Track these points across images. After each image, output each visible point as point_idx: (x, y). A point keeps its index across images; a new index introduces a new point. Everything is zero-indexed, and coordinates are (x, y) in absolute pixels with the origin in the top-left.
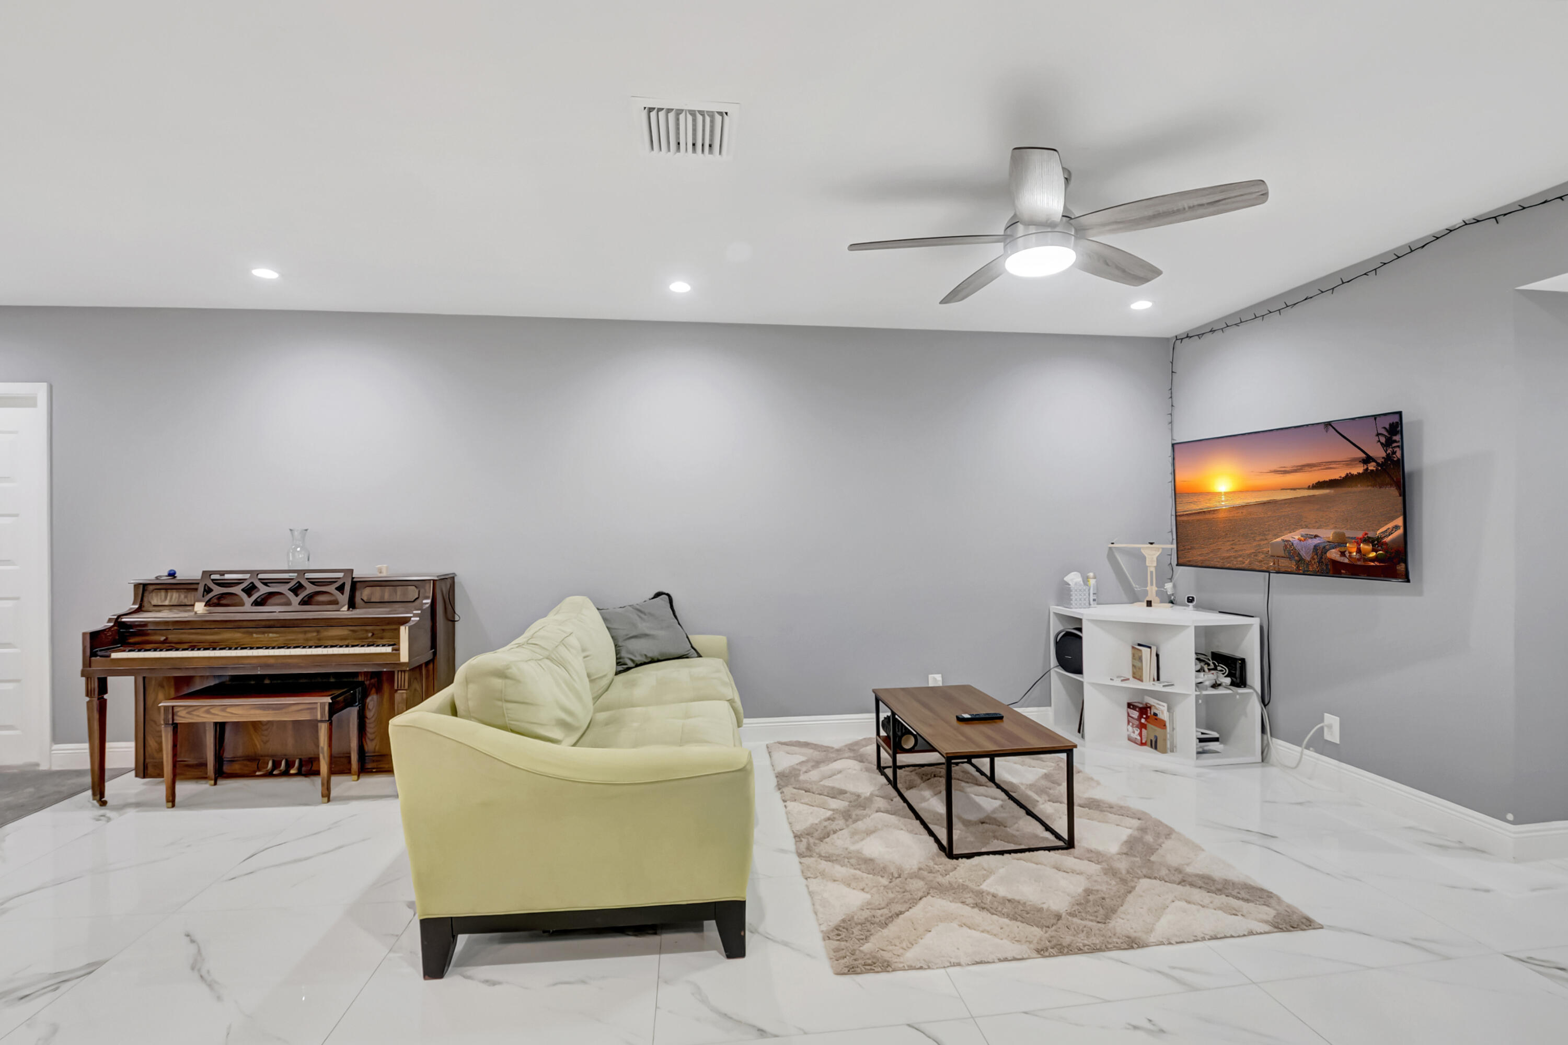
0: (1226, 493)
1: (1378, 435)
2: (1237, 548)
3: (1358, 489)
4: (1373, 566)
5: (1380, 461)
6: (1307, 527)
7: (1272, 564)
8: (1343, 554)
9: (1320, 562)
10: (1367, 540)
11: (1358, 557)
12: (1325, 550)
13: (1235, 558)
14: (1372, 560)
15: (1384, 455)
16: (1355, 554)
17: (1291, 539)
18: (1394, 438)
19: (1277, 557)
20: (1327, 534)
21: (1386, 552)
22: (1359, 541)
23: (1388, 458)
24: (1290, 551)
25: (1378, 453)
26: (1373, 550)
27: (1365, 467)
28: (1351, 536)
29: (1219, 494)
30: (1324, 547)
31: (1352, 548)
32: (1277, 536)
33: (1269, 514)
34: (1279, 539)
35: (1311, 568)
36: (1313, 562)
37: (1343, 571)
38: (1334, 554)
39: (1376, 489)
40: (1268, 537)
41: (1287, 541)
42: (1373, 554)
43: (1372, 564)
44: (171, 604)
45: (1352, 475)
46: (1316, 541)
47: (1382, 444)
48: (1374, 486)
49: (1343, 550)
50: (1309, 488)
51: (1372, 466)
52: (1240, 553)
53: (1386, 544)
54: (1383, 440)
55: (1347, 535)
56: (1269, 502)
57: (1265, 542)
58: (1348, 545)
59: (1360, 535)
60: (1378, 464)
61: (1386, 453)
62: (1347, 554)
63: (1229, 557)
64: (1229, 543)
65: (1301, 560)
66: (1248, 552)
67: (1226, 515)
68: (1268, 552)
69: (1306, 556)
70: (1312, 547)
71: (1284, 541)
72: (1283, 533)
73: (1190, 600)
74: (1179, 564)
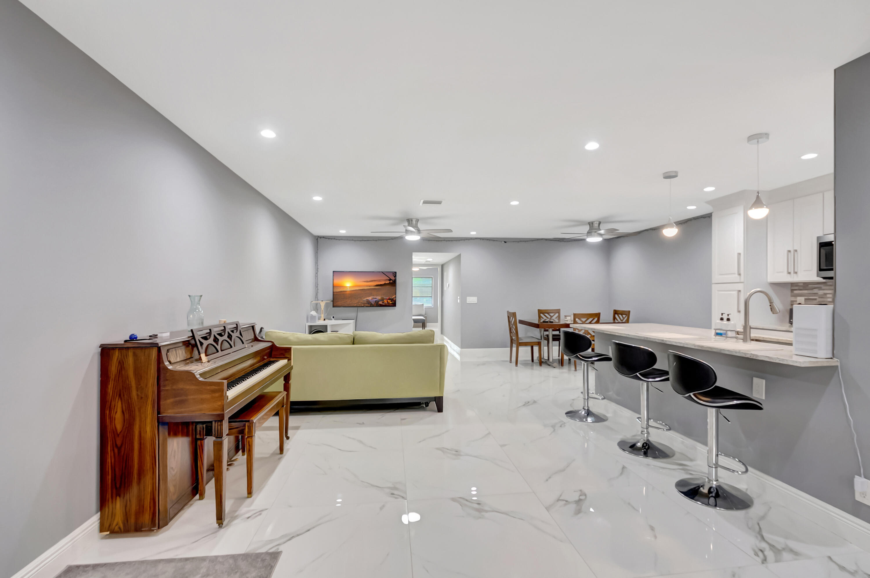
0: (349, 287)
1: (392, 275)
2: (352, 301)
3: (387, 287)
6: (373, 296)
8: (383, 303)
10: (389, 299)
11: (387, 303)
12: (378, 302)
13: (352, 304)
14: (391, 304)
19: (365, 303)
20: (379, 298)
22: (387, 299)
23: (394, 280)
24: (368, 302)
25: (392, 279)
26: (391, 302)
27: (388, 282)
31: (386, 301)
32: (365, 298)
33: (363, 292)
34: (365, 299)
38: (381, 303)
39: (392, 287)
42: (391, 303)
45: (386, 283)
46: (376, 299)
48: (391, 286)
49: (383, 301)
50: (374, 286)
51: (391, 281)
55: (384, 298)
56: (362, 290)
57: (361, 300)
59: (388, 298)
62: (384, 303)
63: (350, 304)
65: (371, 304)
66: (356, 302)
67: (349, 292)
68: (362, 302)
69: (373, 303)
70: (375, 301)
71: (366, 299)
72: (366, 297)
73: (333, 317)
74: (333, 306)
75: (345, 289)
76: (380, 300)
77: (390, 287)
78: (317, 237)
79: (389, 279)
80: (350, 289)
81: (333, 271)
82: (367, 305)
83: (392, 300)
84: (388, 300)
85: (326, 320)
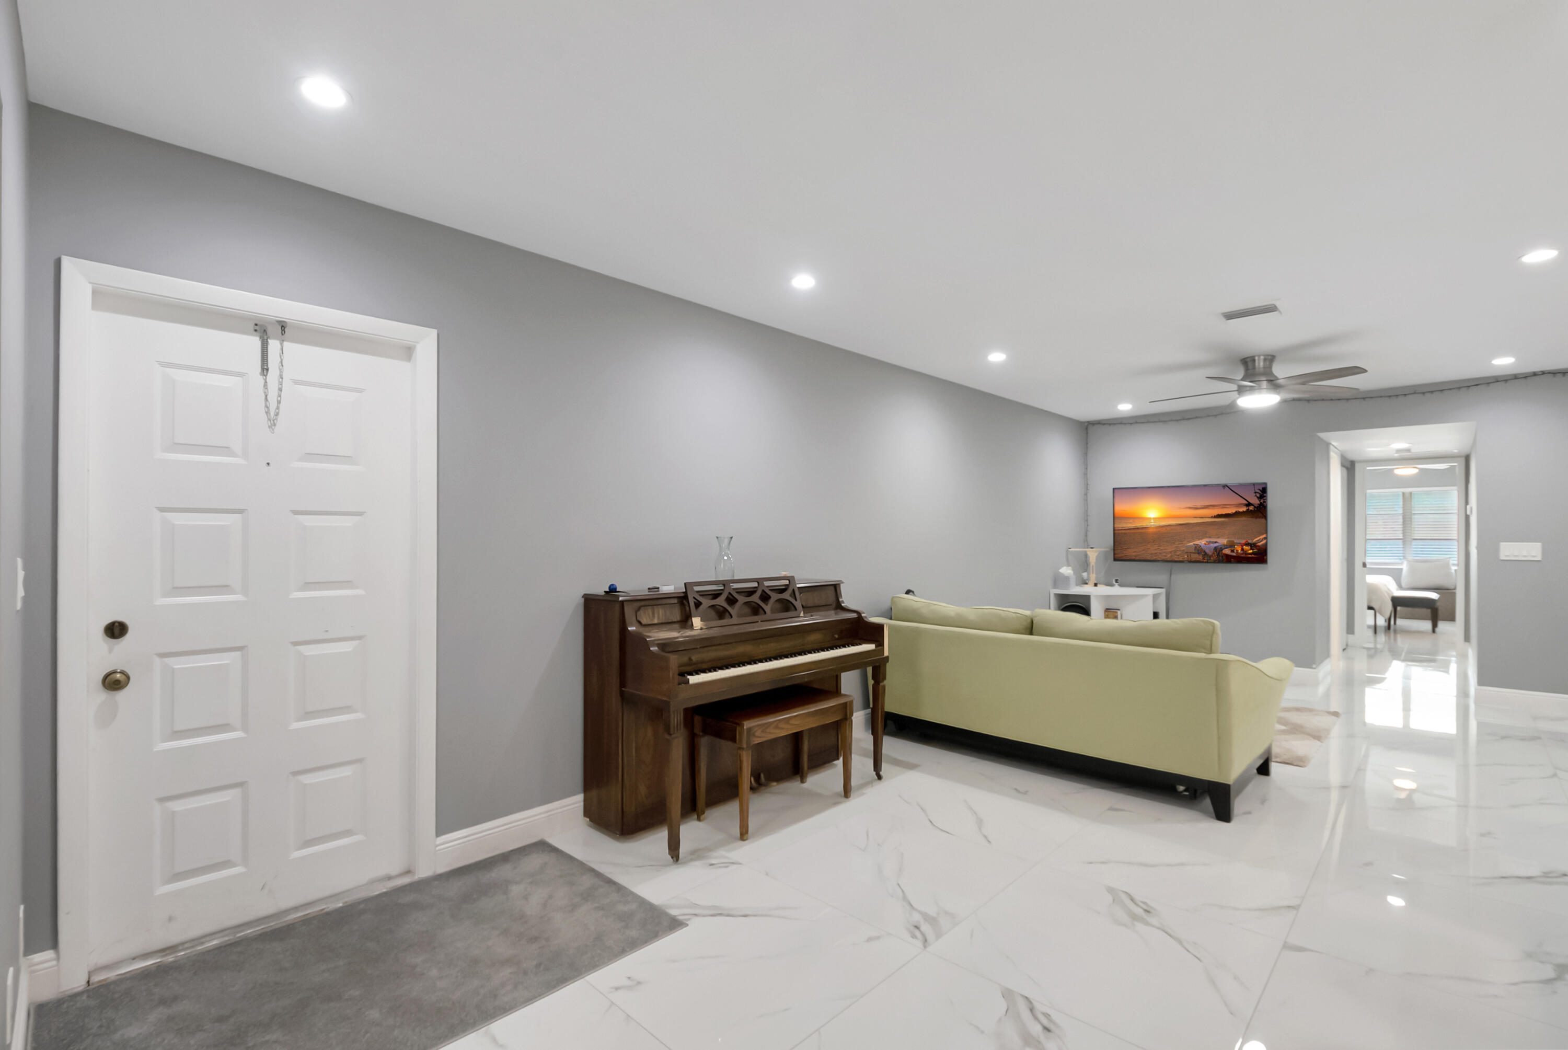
0: (1154, 518)
1: (1255, 492)
2: (1162, 548)
4: (1250, 557)
5: (1256, 506)
6: (1210, 537)
7: (1186, 557)
8: (1233, 551)
9: (1218, 555)
10: (1247, 544)
11: (1242, 552)
12: (1221, 549)
13: (1160, 553)
14: (1250, 554)
15: (1259, 503)
16: (1240, 551)
17: (1200, 544)
18: (1265, 495)
19: (1190, 553)
20: (1223, 541)
21: (1259, 550)
22: (1242, 545)
23: (1261, 504)
24: (1199, 550)
25: (1256, 501)
26: (1251, 549)
27: (1247, 508)
28: (1238, 542)
29: (1150, 518)
30: (1221, 548)
31: (1238, 549)
32: (1190, 542)
33: (1185, 530)
34: (1192, 544)
35: (1212, 558)
36: (1214, 555)
37: (1232, 560)
38: (1227, 551)
39: (1254, 520)
40: (1184, 542)
41: (1197, 545)
42: (1251, 551)
43: (1250, 556)
44: (660, 622)
45: (1239, 513)
46: (1216, 545)
47: (1257, 497)
48: (1252, 517)
49: (1232, 549)
50: (1212, 517)
51: (1251, 508)
52: (1164, 551)
53: (1258, 546)
54: (1258, 495)
55: (1235, 542)
56: (1184, 524)
57: (1183, 545)
58: (1236, 547)
59: (1243, 541)
60: (1255, 507)
61: (1260, 501)
62: (1235, 551)
63: (1156, 553)
64: (1156, 546)
65: (1206, 554)
66: (1170, 550)
67: (1155, 530)
68: (1184, 550)
69: (1209, 552)
70: (1213, 547)
71: (1194, 544)
72: (1193, 539)
73: (1117, 581)
74: (1115, 560)
75: (1145, 524)
76: (1226, 547)
77: (1249, 519)
78: (1086, 424)
79: (1246, 502)
80: (1155, 523)
81: (1114, 489)
82: (1195, 557)
83: (1253, 546)
84: (1244, 547)
85: (1098, 585)
